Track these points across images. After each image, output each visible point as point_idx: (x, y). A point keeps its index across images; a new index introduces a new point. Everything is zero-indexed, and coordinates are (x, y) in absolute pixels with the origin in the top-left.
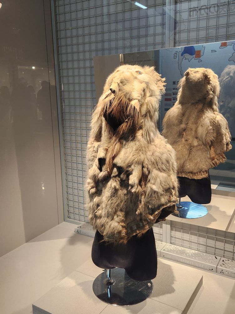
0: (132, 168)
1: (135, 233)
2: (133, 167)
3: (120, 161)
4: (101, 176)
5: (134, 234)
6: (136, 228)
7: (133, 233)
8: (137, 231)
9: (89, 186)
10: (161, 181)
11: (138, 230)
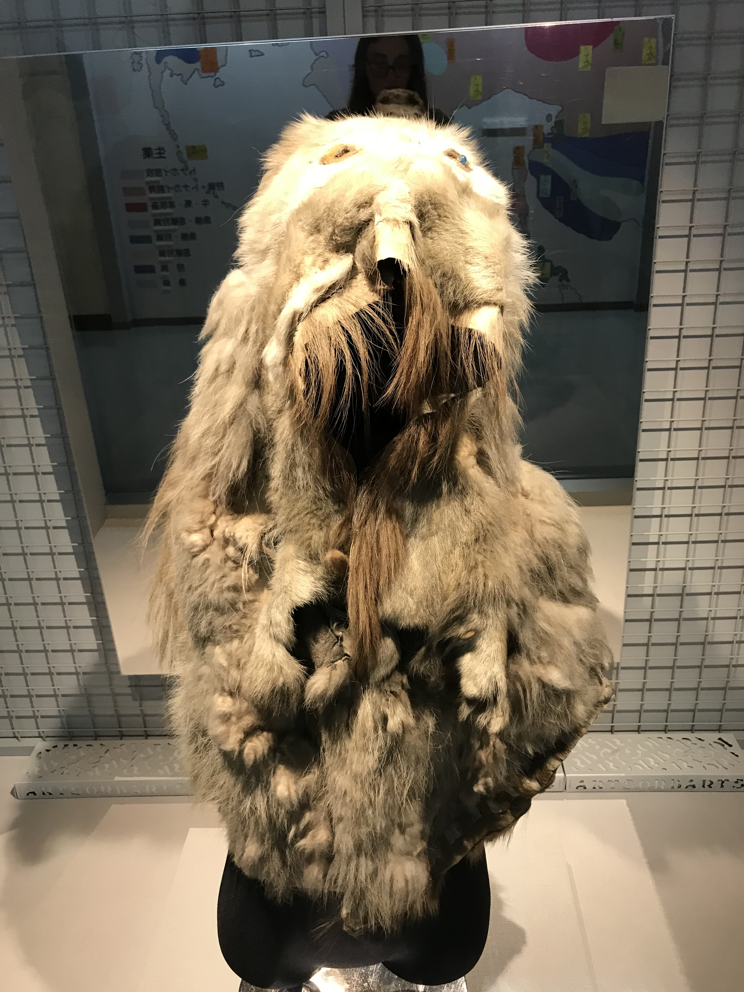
0: (471, 626)
1: (459, 853)
2: (475, 619)
3: (411, 603)
4: (326, 690)
5: (458, 858)
6: (458, 834)
7: (452, 858)
8: (465, 842)
9: (234, 729)
10: (576, 643)
11: (468, 841)
